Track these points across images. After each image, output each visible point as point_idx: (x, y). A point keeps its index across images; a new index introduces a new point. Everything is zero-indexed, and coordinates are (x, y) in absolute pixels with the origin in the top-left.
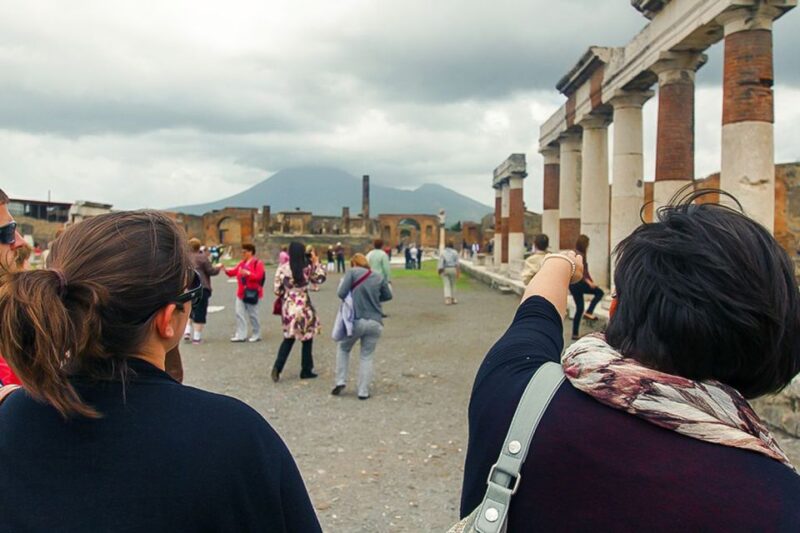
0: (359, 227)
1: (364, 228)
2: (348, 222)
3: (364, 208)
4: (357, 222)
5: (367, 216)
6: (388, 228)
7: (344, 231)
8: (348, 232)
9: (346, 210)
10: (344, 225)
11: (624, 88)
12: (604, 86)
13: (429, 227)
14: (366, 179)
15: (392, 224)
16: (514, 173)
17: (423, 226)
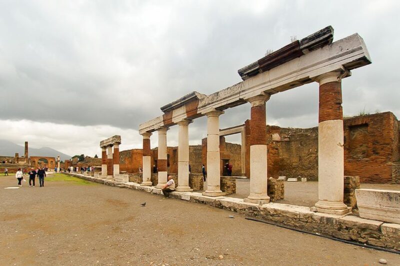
0: (24, 161)
1: (25, 161)
2: (18, 159)
3: (25, 154)
4: (22, 159)
5: (27, 157)
6: (34, 161)
7: (16, 162)
8: (18, 163)
9: (17, 155)
10: (16, 160)
11: (216, 109)
12: (199, 108)
13: (52, 162)
14: (26, 143)
15: (35, 160)
16: (116, 142)
17: (49, 161)
